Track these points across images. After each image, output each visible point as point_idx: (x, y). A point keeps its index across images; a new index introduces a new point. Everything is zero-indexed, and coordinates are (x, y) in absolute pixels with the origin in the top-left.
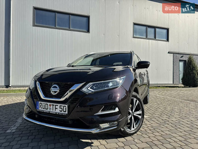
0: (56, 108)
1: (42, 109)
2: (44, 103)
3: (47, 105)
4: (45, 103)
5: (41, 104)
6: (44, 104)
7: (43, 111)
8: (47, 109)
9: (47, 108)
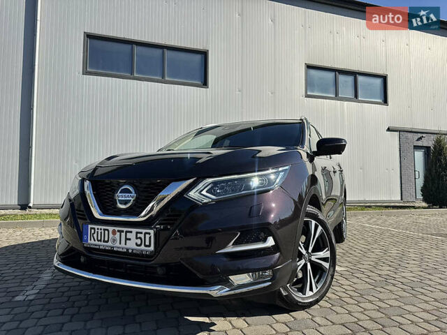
0: (127, 239)
1: (97, 242)
2: (100, 227)
3: (106, 232)
4: (103, 227)
5: (93, 231)
6: (100, 231)
7: (98, 247)
8: (107, 242)
9: (106, 239)
